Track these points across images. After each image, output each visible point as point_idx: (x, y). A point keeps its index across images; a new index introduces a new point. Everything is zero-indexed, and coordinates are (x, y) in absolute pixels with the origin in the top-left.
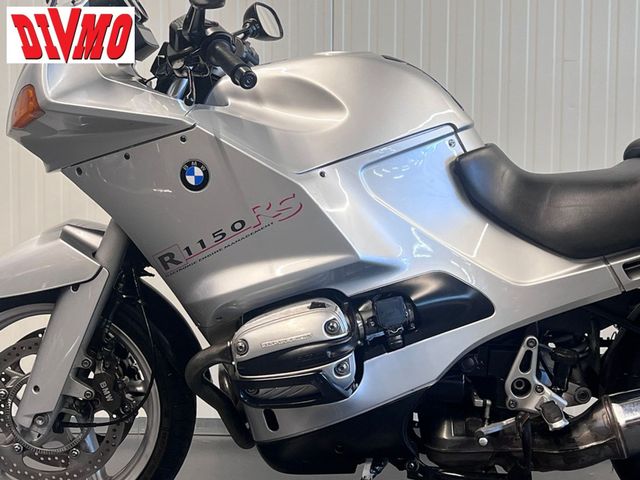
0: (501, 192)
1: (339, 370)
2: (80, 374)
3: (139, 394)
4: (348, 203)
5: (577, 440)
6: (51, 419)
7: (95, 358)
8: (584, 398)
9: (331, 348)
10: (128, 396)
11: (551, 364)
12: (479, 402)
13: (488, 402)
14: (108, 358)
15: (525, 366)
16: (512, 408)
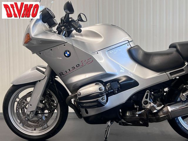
0: (140, 56)
1: (103, 99)
2: (41, 101)
3: (55, 106)
4: (104, 60)
5: (159, 115)
6: (34, 112)
7: (44, 98)
8: (161, 105)
9: (100, 94)
10: (52, 106)
11: (153, 97)
12: (136, 106)
13: (138, 106)
14: (47, 98)
15: (147, 98)
16: (143, 108)
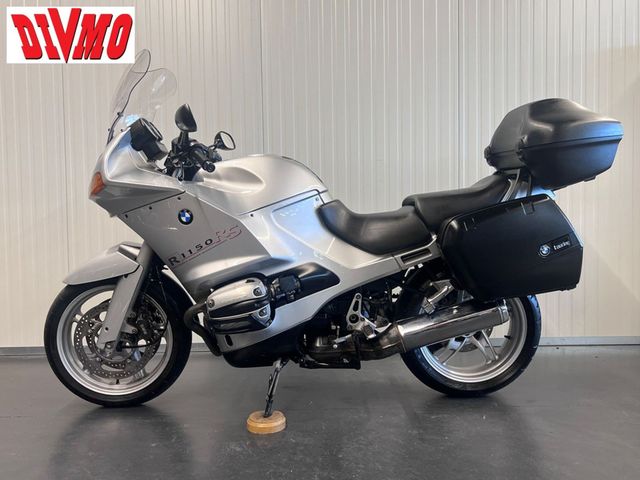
0: (341, 222)
1: (262, 313)
2: (130, 321)
3: (161, 330)
5: (382, 344)
6: (115, 345)
8: (385, 324)
9: (257, 302)
11: (369, 307)
12: (334, 327)
13: (338, 327)
15: (355, 309)
16: (350, 329)
